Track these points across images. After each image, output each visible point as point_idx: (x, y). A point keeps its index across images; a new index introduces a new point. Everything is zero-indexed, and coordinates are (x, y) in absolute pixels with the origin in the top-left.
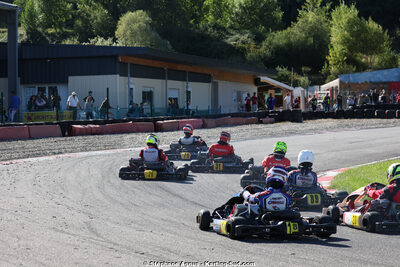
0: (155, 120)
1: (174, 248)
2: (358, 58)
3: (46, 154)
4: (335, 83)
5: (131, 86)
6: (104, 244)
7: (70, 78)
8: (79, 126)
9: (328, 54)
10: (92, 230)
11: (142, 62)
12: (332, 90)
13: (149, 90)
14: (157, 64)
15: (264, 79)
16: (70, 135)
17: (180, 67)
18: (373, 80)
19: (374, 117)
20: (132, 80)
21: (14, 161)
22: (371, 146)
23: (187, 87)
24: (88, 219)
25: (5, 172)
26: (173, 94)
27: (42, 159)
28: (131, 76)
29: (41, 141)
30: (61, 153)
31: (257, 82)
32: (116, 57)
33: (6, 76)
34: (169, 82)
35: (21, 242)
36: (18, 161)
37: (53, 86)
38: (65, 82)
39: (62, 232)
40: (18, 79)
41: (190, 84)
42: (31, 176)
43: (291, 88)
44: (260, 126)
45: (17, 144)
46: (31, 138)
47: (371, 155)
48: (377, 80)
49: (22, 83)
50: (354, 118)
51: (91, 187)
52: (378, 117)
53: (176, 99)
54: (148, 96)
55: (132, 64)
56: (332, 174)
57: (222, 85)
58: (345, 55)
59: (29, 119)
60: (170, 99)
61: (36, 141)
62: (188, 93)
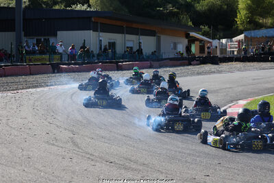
0: (117, 63)
1: (133, 158)
2: (257, 20)
3: (41, 86)
4: (241, 37)
5: (100, 39)
6: (84, 154)
7: (59, 33)
8: (64, 66)
9: (236, 17)
10: (75, 144)
11: (108, 22)
12: (239, 42)
13: (112, 41)
14: (118, 23)
15: (193, 34)
16: (58, 72)
17: (134, 26)
18: (267, 35)
19: (268, 61)
20: (101, 34)
21: (20, 91)
22: (267, 82)
23: (139, 39)
24: (72, 135)
25: (13, 99)
26: (129, 44)
27: (39, 90)
28: (101, 31)
29: (38, 76)
30: (52, 85)
31: (187, 36)
32: (90, 18)
33: (14, 31)
34: (127, 35)
35: (24, 153)
36: (22, 91)
37: (47, 38)
38: (55, 35)
39: (53, 145)
40: (23, 33)
41: (141, 37)
42: (31, 102)
43: (211, 40)
44: (190, 67)
45: (22, 79)
46: (31, 74)
47: (269, 89)
48: (270, 35)
49: (25, 35)
50: (255, 61)
51: (73, 111)
52: (271, 61)
53: (131, 48)
54: (112, 45)
55: (101, 23)
56: (243, 102)
57: (163, 38)
58: (248, 17)
59: (30, 61)
60: (127, 47)
61: (35, 76)
62: (140, 43)
